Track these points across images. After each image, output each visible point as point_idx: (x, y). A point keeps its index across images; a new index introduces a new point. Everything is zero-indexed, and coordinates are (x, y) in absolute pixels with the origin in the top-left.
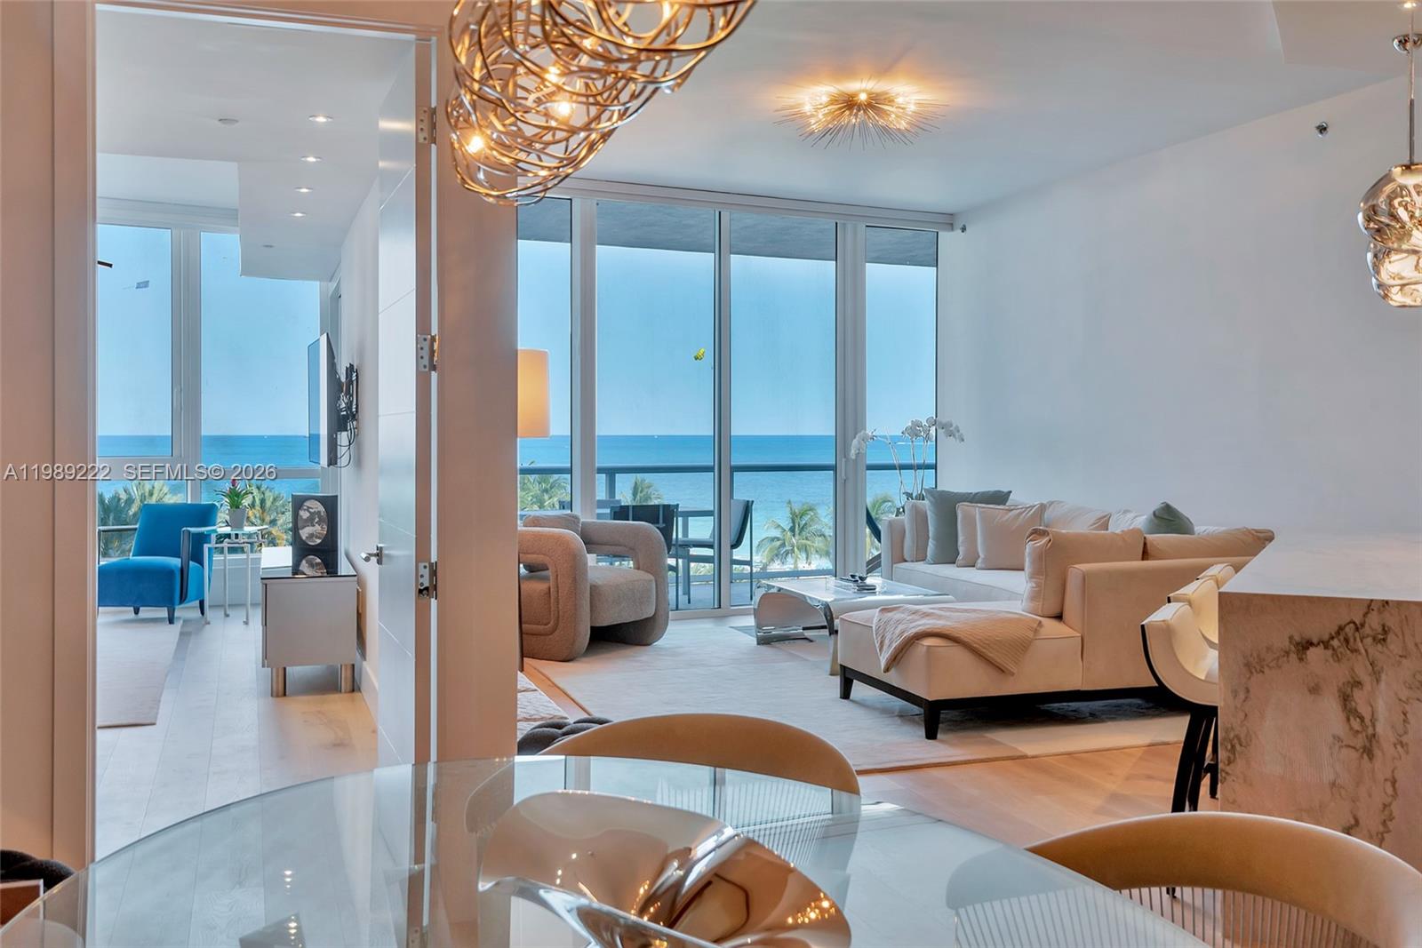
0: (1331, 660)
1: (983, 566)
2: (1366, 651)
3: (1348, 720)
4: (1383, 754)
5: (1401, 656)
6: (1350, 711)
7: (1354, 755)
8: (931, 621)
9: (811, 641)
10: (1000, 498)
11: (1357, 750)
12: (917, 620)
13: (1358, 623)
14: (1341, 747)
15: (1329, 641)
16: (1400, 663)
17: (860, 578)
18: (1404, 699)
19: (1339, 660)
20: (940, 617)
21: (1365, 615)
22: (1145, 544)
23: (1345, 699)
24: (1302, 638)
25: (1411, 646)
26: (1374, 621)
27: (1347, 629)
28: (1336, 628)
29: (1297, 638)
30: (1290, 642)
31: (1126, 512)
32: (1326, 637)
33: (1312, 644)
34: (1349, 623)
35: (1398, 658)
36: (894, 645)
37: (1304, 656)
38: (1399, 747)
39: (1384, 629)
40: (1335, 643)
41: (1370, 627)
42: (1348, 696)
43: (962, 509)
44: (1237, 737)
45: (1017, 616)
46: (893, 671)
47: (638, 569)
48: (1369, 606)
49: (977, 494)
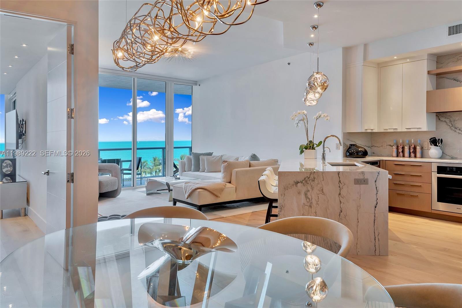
0: (303, 186)
1: (207, 172)
2: (310, 183)
3: (306, 199)
4: (314, 206)
5: (318, 184)
6: (307, 197)
7: (308, 207)
8: (199, 185)
9: (160, 194)
10: (210, 154)
11: (308, 206)
12: (195, 185)
13: (308, 177)
14: (305, 206)
16: (317, 185)
17: (176, 176)
18: (318, 194)
20: (201, 184)
21: (310, 175)
22: (250, 164)
23: (306, 194)
25: (320, 182)
26: (312, 176)
28: (304, 178)
29: (296, 181)
30: (294, 182)
31: (242, 156)
32: (302, 181)
33: (299, 182)
34: (306, 177)
36: (189, 192)
37: (297, 185)
38: (317, 205)
39: (314, 178)
40: (304, 182)
41: (311, 178)
43: (201, 157)
44: (282, 205)
45: (220, 183)
46: (189, 199)
47: (112, 176)
48: (311, 173)
49: (204, 153)
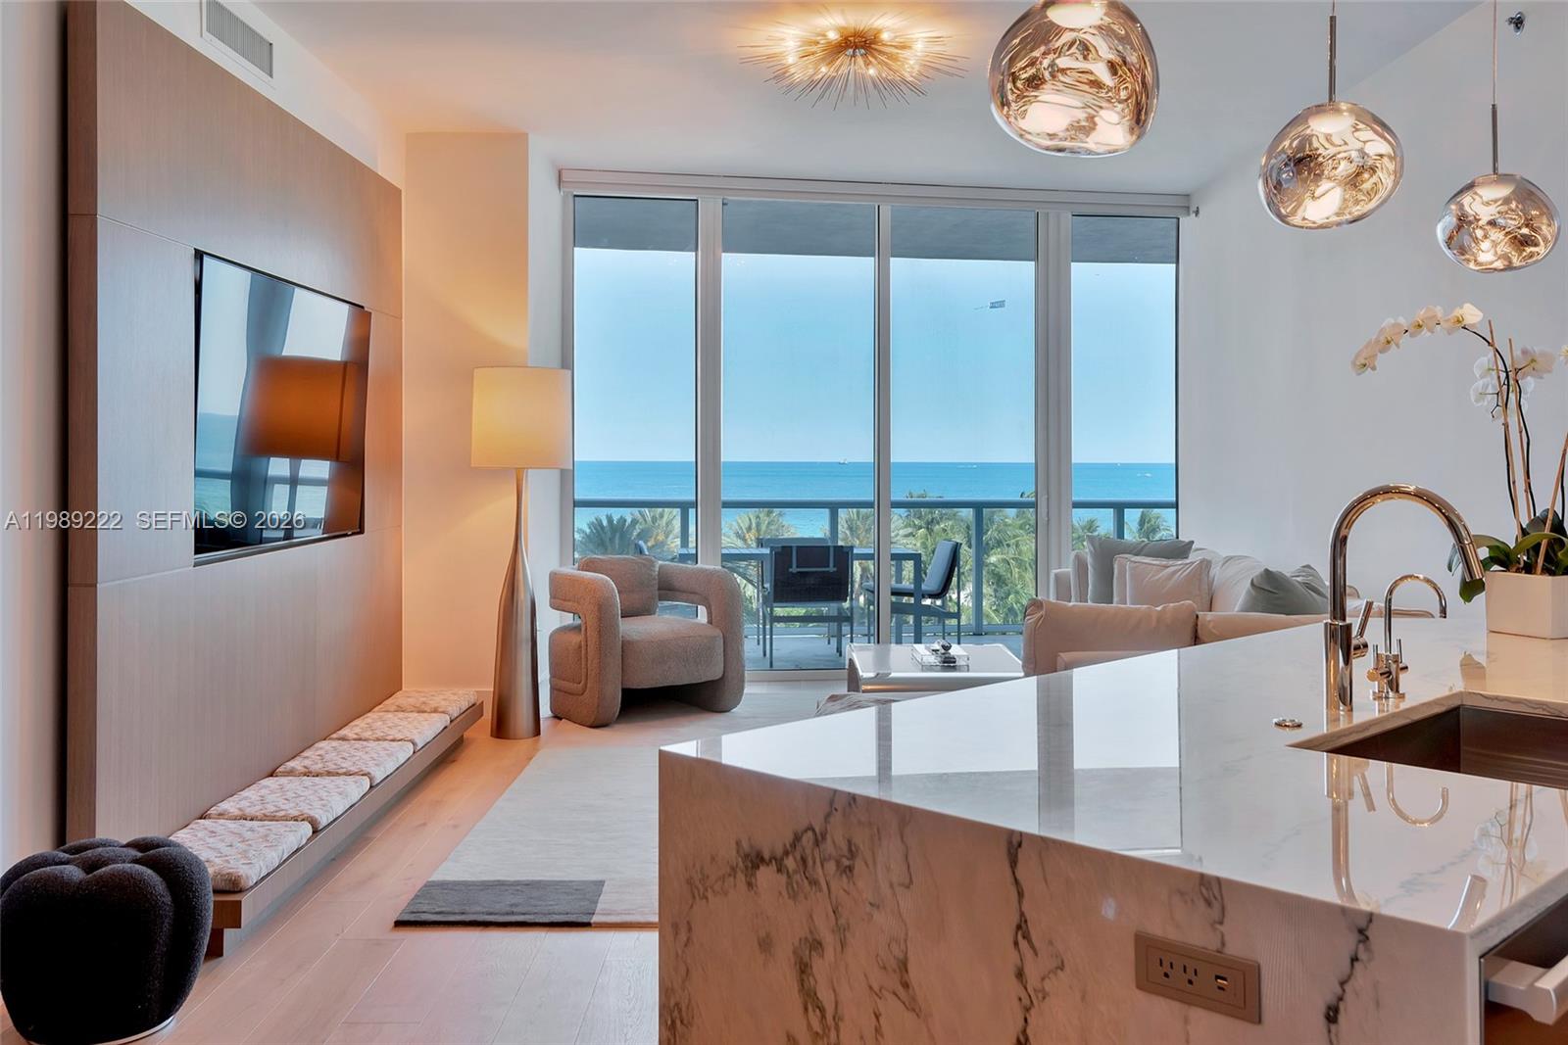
0: (785, 893)
2: (828, 886)
3: (806, 1009)
5: (872, 906)
6: (808, 994)
13: (818, 830)
15: (782, 859)
16: (870, 917)
18: (876, 987)
19: (794, 896)
21: (828, 816)
23: (802, 969)
24: (751, 847)
25: (886, 888)
26: (837, 832)
27: (804, 839)
28: (792, 836)
29: (745, 846)
30: (738, 852)
32: (779, 851)
33: (763, 860)
34: (806, 831)
35: (868, 908)
37: (753, 881)
39: (850, 850)
40: (790, 863)
41: (836, 846)
42: (806, 965)
48: (832, 803)
